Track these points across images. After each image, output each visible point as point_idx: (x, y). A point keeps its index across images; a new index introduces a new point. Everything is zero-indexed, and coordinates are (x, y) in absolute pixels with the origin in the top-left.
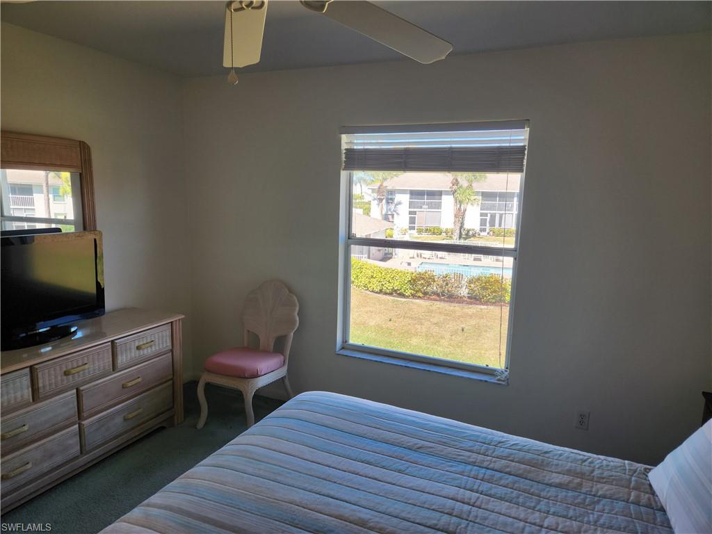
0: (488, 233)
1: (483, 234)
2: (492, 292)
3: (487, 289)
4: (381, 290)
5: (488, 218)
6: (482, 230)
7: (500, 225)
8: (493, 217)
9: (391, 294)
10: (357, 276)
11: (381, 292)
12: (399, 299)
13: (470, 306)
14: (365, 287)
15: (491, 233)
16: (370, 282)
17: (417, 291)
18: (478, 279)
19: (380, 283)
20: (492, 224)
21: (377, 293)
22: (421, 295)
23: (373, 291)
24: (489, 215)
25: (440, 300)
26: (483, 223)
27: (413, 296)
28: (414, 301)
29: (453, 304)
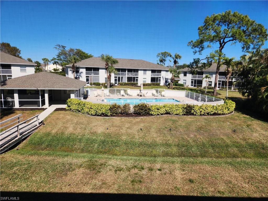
0: (118, 84)
1: (116, 85)
2: (145, 111)
3: (142, 110)
4: (96, 114)
5: (117, 78)
6: (116, 83)
7: (122, 81)
8: (119, 78)
9: (101, 115)
10: (83, 109)
11: (96, 115)
12: (105, 117)
13: (137, 117)
14: (87, 113)
15: (119, 84)
16: (90, 111)
17: (113, 113)
18: (138, 105)
19: (95, 111)
20: (119, 81)
21: (94, 115)
22: (115, 114)
23: (91, 115)
24: (118, 77)
25: (124, 116)
26: (116, 80)
27: (111, 115)
28: (112, 117)
29: (130, 117)
